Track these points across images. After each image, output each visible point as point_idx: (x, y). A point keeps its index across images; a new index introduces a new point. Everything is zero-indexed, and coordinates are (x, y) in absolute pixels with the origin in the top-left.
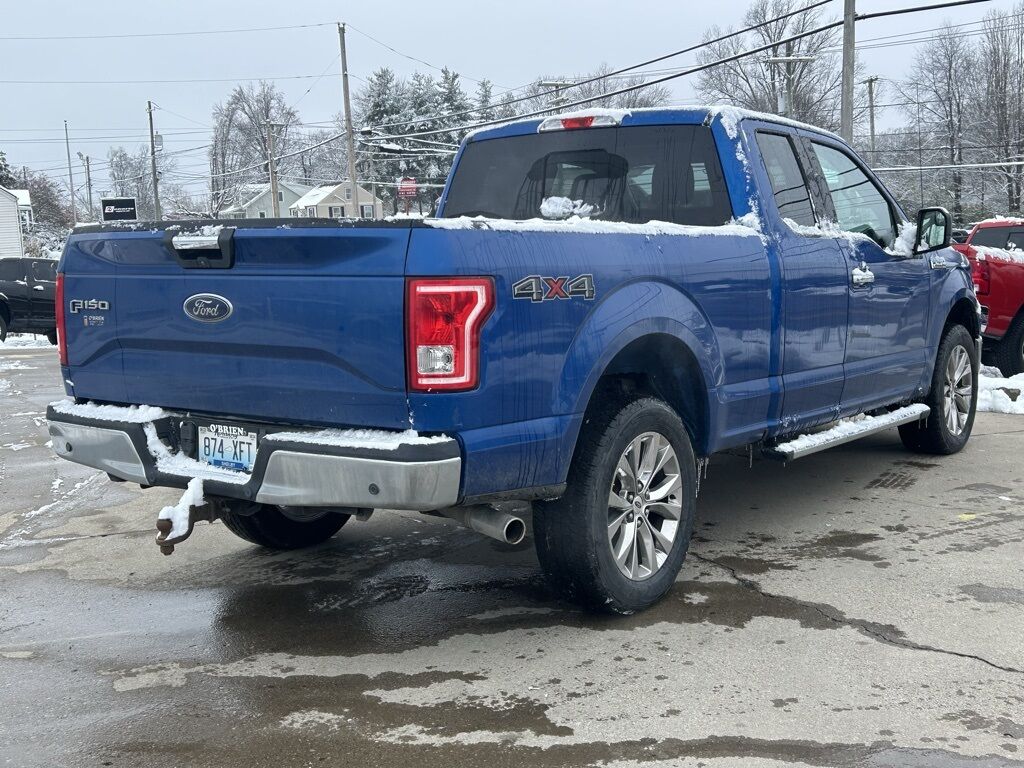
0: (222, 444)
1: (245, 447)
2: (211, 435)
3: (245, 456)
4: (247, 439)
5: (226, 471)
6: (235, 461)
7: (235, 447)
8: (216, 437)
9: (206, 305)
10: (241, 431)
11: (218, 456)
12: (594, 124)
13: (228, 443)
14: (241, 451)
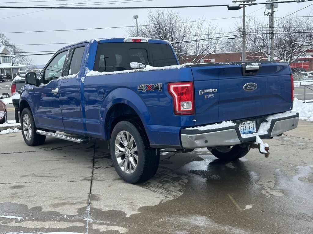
0: (245, 127)
1: (252, 126)
2: (242, 125)
3: (252, 129)
4: (253, 124)
5: (247, 135)
6: (250, 131)
7: (249, 127)
8: (244, 126)
9: (251, 86)
10: (251, 122)
11: (245, 131)
12: (141, 41)
13: (247, 126)
14: (251, 128)
